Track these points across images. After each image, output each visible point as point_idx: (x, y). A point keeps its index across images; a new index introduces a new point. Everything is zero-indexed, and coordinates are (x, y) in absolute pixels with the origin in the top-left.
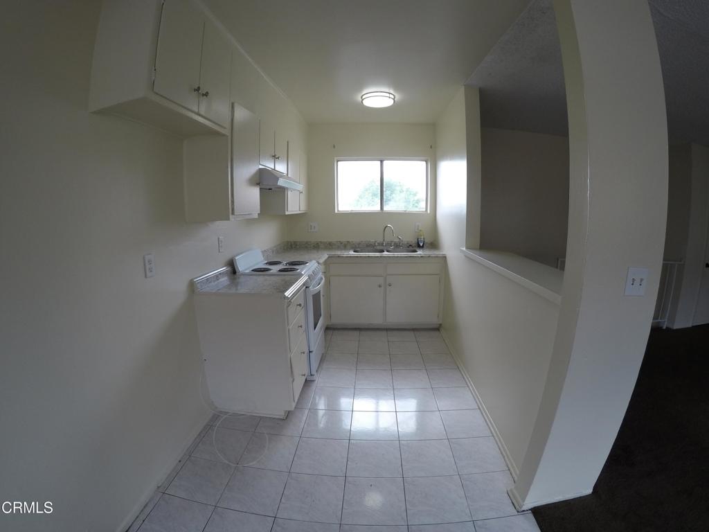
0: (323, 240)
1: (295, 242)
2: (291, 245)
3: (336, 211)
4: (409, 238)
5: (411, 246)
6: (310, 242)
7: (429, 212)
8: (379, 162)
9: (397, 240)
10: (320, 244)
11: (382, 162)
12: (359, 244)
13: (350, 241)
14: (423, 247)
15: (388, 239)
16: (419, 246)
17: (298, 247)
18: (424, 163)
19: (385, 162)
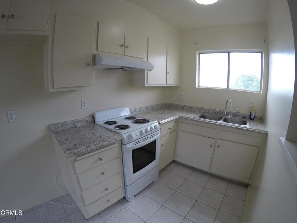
0: (186, 105)
1: (171, 104)
2: (169, 106)
3: (197, 86)
4: (244, 111)
5: (244, 117)
6: (180, 105)
7: (262, 93)
8: (227, 54)
9: (235, 112)
10: (184, 107)
11: (229, 53)
12: (209, 110)
13: (204, 107)
14: (253, 119)
15: (228, 110)
16: (251, 119)
17: (172, 107)
18: (260, 54)
19: (231, 54)
